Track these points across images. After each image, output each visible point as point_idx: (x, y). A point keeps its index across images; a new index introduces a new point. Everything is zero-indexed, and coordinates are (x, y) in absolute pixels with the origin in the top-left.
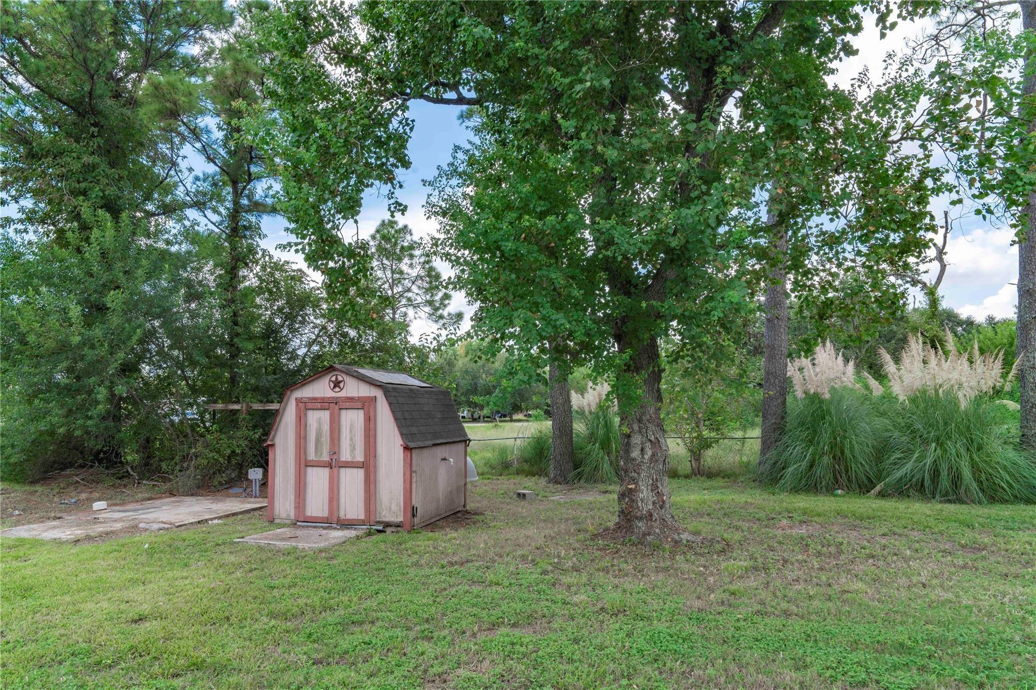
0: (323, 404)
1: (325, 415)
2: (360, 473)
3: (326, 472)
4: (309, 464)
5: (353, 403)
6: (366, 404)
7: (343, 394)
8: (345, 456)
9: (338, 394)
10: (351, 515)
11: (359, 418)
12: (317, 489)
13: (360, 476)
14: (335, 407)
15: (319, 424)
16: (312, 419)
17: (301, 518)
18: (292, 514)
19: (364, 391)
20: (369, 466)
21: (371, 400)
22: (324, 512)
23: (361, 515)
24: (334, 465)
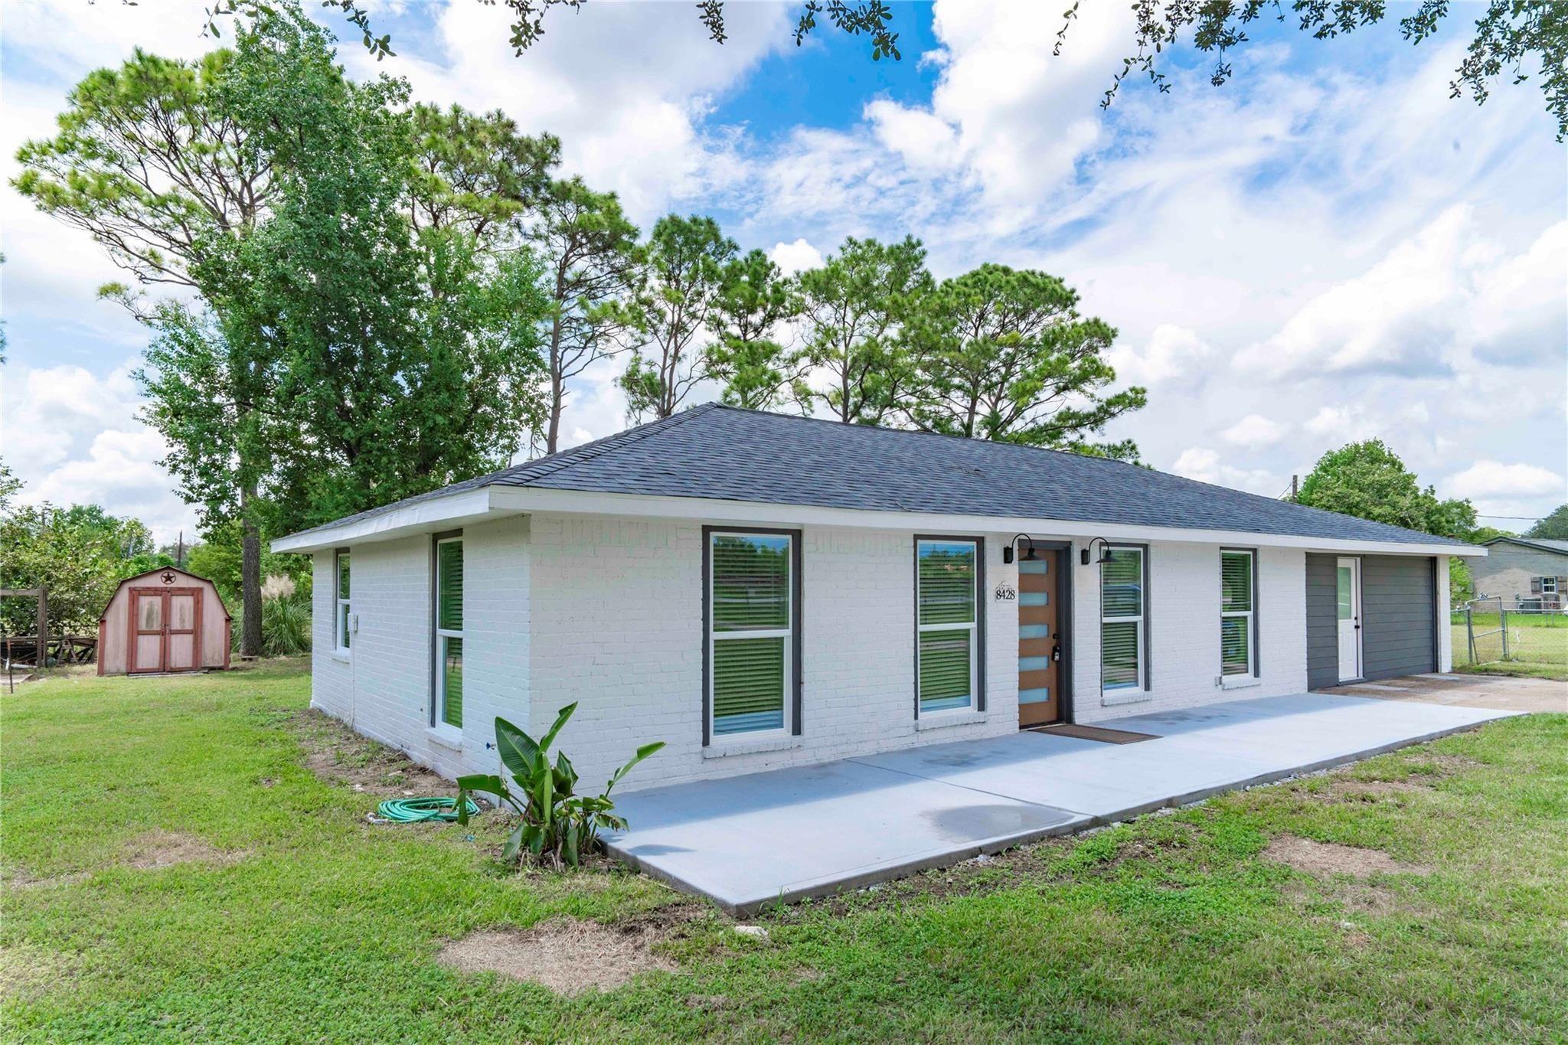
0: (155, 591)
1: (157, 601)
2: (189, 638)
3: (157, 639)
4: (140, 633)
5: (182, 591)
6: (196, 593)
7: (173, 585)
8: (176, 625)
9: (169, 585)
10: (180, 665)
11: (188, 601)
12: (149, 649)
13: (189, 639)
14: (166, 594)
15: (151, 604)
16: (145, 602)
17: (132, 670)
18: (123, 669)
19: (194, 584)
20: (197, 632)
21: (201, 590)
22: (155, 663)
23: (190, 665)
24: (165, 633)
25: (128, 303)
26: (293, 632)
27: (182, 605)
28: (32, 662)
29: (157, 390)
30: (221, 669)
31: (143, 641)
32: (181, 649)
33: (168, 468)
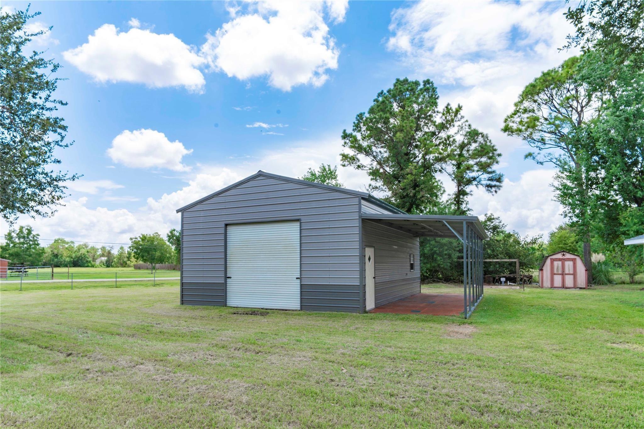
0: (559, 260)
1: (560, 263)
3: (560, 276)
4: (555, 274)
5: (569, 260)
6: (574, 260)
7: (566, 257)
8: (567, 271)
9: (564, 257)
10: (569, 286)
11: (571, 263)
12: (558, 280)
13: (572, 277)
14: (563, 260)
15: (558, 264)
16: (556, 263)
17: (552, 287)
18: (549, 286)
19: (572, 257)
20: (574, 274)
21: (575, 259)
22: (560, 285)
23: (572, 286)
24: (563, 274)
25: (534, 158)
26: (605, 276)
27: (569, 265)
28: (515, 283)
29: (557, 189)
30: (584, 288)
31: (567, 277)
32: (569, 281)
33: (563, 216)
